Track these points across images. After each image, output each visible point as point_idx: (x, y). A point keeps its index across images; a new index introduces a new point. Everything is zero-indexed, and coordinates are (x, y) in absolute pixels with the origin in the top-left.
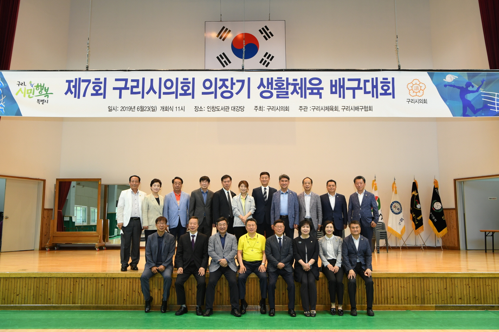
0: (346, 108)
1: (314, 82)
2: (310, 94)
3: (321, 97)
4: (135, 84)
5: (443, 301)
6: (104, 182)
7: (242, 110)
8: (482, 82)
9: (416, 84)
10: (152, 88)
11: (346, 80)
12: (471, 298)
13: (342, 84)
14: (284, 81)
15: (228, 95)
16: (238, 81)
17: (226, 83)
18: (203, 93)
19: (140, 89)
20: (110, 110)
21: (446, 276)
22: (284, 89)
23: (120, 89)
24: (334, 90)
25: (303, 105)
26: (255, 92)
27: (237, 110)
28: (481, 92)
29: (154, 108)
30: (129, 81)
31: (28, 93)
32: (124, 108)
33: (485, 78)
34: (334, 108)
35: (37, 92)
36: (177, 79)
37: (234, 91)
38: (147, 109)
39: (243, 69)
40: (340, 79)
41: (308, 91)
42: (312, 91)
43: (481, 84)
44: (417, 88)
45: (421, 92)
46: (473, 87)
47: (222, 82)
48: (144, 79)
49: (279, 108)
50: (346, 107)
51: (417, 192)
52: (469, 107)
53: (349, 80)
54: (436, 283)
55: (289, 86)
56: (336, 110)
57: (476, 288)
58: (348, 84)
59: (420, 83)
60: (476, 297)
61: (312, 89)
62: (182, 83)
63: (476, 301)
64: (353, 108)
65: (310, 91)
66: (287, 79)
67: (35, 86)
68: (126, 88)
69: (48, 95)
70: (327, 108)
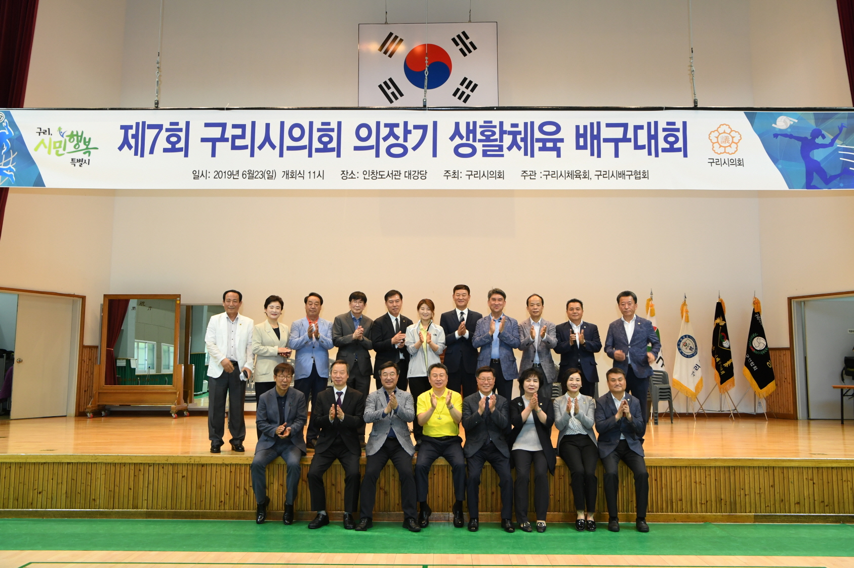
0: (601, 174)
1: (547, 128)
2: (540, 149)
3: (559, 156)
4: (238, 132)
5: (767, 508)
6: (185, 301)
7: (422, 178)
8: (841, 129)
9: (724, 132)
10: (267, 139)
11: (603, 126)
12: (816, 502)
13: (595, 133)
14: (495, 127)
15: (397, 151)
16: (416, 127)
17: (396, 130)
18: (357, 148)
19: (247, 141)
20: (196, 178)
21: (773, 464)
22: (496, 140)
23: (214, 141)
24: (582, 142)
25: (528, 169)
26: (446, 146)
27: (415, 178)
28: (838, 146)
29: (271, 174)
30: (229, 127)
31: (55, 147)
32: (220, 173)
33: (845, 122)
34: (582, 173)
35: (70, 146)
36: (311, 124)
37: (410, 144)
38: (260, 175)
39: (425, 106)
40: (592, 124)
41: (537, 145)
42: (544, 145)
43: (838, 132)
44: (726, 139)
45: (734, 146)
46: (824, 137)
47: (388, 130)
48: (253, 124)
49: (486, 174)
50: (602, 172)
51: (724, 320)
52: (817, 173)
53: (608, 125)
54: (757, 477)
55: (504, 135)
56: (585, 178)
57: (826, 484)
58: (606, 133)
59: (732, 131)
60: (825, 501)
61: (544, 141)
62: (319, 130)
63: (826, 508)
64: (615, 175)
65: (540, 145)
66: (501, 123)
67: (67, 136)
68: (223, 139)
69: (90, 150)
70: (570, 175)
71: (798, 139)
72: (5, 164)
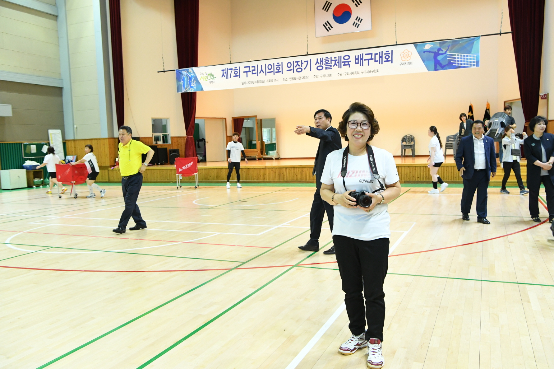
1: (346, 58)
2: (344, 65)
3: (349, 67)
4: (253, 68)
6: (259, 117)
7: (307, 78)
8: (448, 47)
9: (406, 53)
10: (262, 70)
11: (364, 55)
12: (425, 178)
13: (362, 58)
14: (329, 59)
15: (300, 70)
16: (305, 62)
17: (299, 63)
18: (287, 70)
19: (256, 71)
20: (243, 84)
21: (411, 166)
22: (329, 63)
23: (247, 72)
24: (357, 62)
25: (340, 72)
26: (314, 67)
27: (305, 79)
29: (263, 81)
30: (251, 67)
31: (205, 78)
32: (249, 82)
34: (357, 72)
35: (209, 78)
36: (274, 64)
37: (303, 68)
38: (260, 82)
39: (307, 54)
40: (360, 55)
42: (345, 63)
44: (407, 55)
45: (409, 57)
46: (442, 51)
47: (296, 63)
48: (257, 65)
49: (326, 76)
50: (364, 71)
52: (439, 65)
53: (366, 54)
54: (405, 170)
55: (332, 62)
56: (358, 74)
58: (365, 57)
59: (409, 52)
61: (345, 62)
62: (276, 66)
64: (368, 72)
65: (344, 64)
66: (331, 57)
67: (208, 75)
68: (249, 71)
69: (215, 78)
70: (353, 73)
71: (432, 52)
72: (193, 85)
